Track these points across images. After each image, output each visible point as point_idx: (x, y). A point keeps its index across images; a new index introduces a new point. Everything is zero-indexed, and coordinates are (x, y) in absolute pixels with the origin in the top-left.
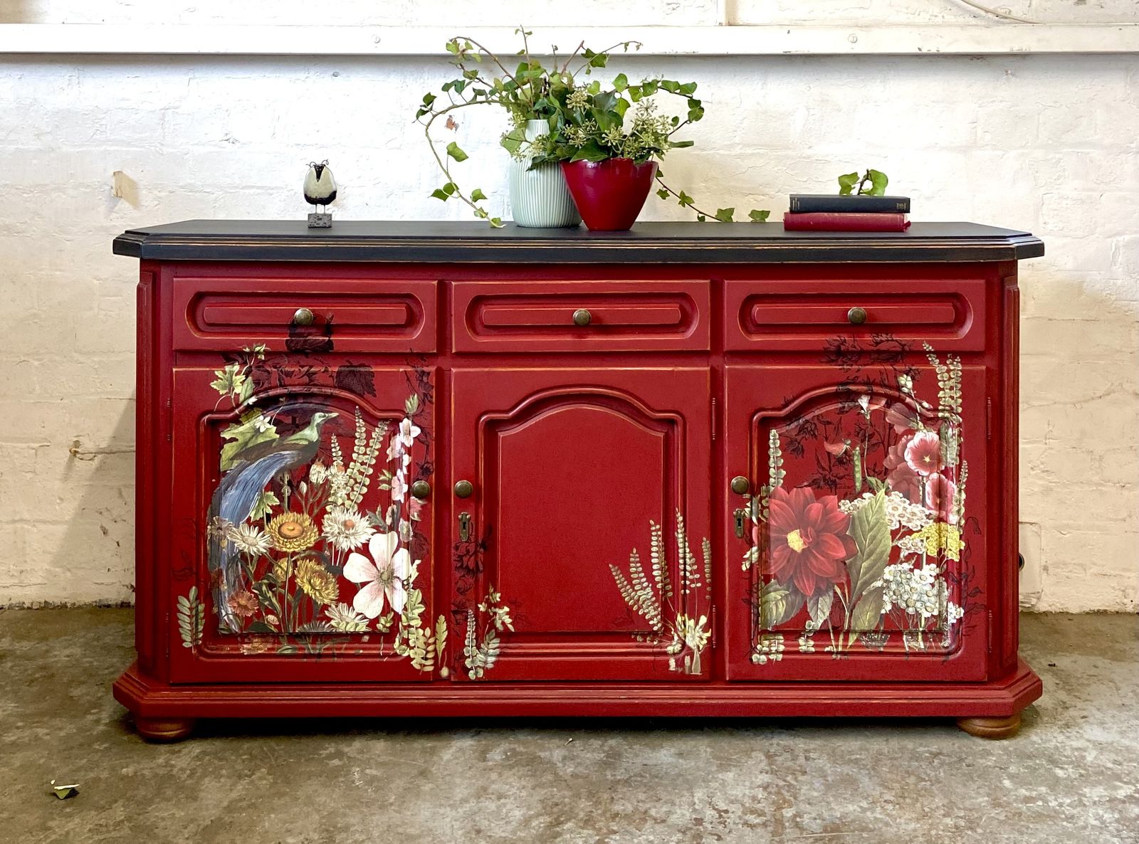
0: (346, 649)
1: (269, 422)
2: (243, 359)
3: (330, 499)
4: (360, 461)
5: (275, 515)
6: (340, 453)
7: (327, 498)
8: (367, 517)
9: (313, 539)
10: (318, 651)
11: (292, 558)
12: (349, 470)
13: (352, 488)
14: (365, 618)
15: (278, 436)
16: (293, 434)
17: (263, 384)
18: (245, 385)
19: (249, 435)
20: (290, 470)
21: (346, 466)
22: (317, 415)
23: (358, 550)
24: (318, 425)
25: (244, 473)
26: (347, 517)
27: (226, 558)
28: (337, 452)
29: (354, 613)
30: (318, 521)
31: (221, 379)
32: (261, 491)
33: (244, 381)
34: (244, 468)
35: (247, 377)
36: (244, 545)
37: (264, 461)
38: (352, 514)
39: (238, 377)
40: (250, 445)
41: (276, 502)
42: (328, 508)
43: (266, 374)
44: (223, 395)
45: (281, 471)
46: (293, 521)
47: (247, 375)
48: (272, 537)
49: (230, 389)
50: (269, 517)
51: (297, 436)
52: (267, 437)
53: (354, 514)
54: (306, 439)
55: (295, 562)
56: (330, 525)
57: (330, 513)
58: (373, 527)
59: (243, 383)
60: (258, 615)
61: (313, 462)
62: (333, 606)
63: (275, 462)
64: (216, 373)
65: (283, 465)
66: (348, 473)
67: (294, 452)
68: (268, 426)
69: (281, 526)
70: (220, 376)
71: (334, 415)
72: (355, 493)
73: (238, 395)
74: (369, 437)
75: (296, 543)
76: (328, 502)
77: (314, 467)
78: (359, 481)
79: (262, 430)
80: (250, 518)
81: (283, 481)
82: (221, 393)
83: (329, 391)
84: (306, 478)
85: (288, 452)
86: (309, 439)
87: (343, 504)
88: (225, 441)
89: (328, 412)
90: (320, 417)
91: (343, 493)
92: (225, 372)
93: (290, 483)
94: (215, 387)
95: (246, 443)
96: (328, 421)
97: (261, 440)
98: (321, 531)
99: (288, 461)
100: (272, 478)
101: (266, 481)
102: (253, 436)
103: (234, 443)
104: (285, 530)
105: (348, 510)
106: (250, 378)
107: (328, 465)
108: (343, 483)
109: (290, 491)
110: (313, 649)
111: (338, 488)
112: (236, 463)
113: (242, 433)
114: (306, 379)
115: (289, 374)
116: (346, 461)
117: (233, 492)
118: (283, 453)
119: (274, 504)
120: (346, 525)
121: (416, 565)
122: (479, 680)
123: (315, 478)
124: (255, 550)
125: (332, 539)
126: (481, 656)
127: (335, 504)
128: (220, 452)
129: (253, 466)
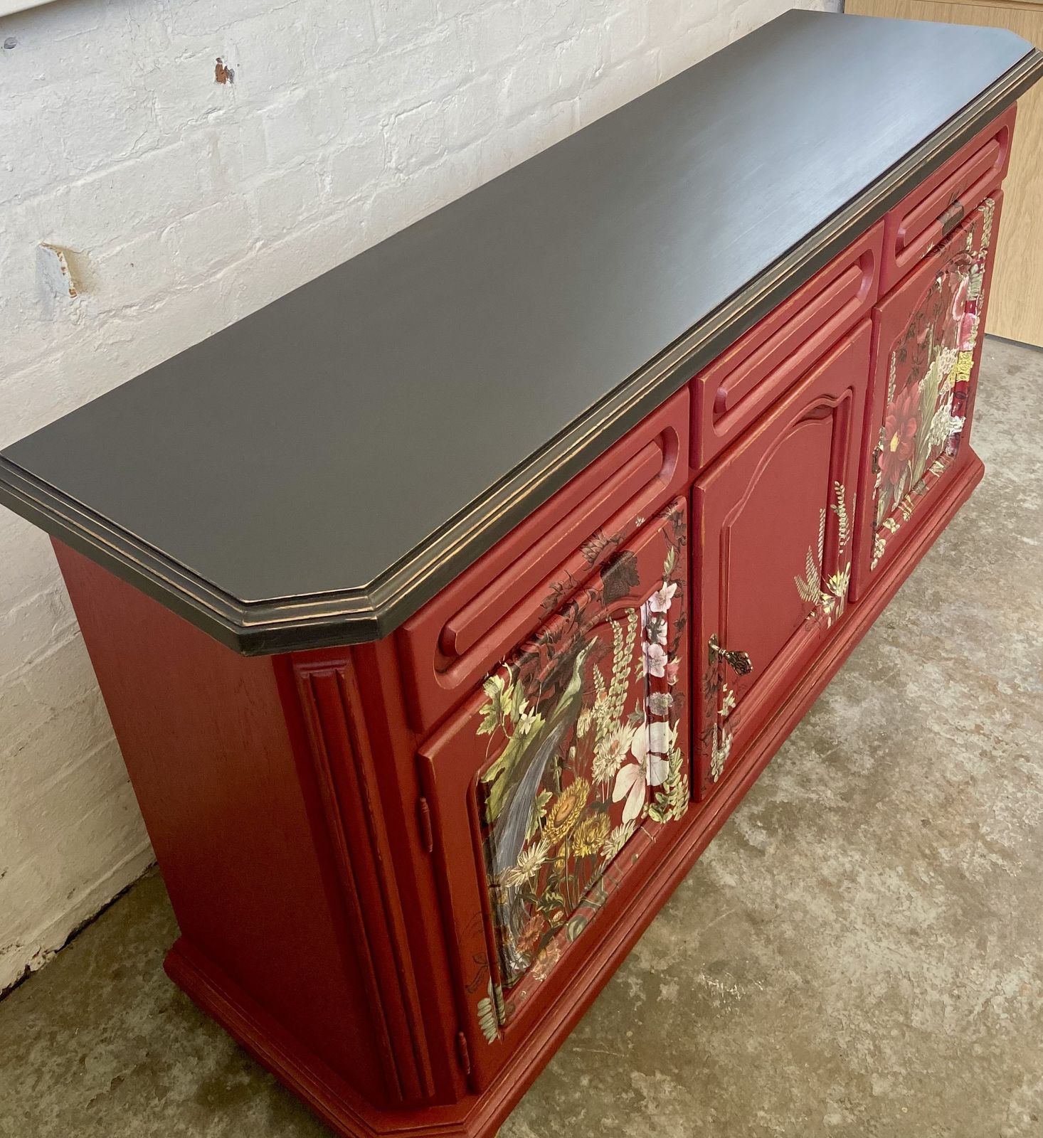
0: (622, 867)
1: (534, 714)
3: (596, 739)
4: (619, 669)
5: (550, 812)
6: (602, 679)
7: (594, 740)
8: (628, 723)
9: (585, 798)
10: (603, 898)
11: (568, 837)
12: (611, 690)
13: (614, 706)
14: (632, 820)
15: (544, 721)
16: (557, 703)
17: (533, 674)
18: (515, 695)
19: (515, 751)
20: (558, 747)
21: (608, 687)
22: (578, 657)
23: (623, 764)
24: (580, 668)
25: (515, 799)
26: (612, 741)
27: (508, 910)
28: (599, 681)
29: (624, 826)
30: (588, 774)
31: (488, 714)
32: (534, 801)
33: (513, 691)
34: (514, 794)
35: (515, 685)
36: (524, 875)
37: (534, 762)
38: (615, 733)
39: (506, 693)
40: (518, 759)
41: (550, 794)
42: (595, 751)
43: (535, 659)
44: (492, 733)
45: (551, 756)
46: (567, 798)
47: (515, 681)
48: (549, 837)
49: (499, 718)
50: (544, 820)
51: (562, 701)
52: (533, 734)
53: (618, 730)
54: (570, 698)
55: (572, 839)
56: (598, 766)
57: (598, 753)
58: (633, 728)
59: (511, 696)
60: (547, 924)
61: (578, 716)
62: (607, 841)
63: (544, 753)
64: (481, 712)
65: (552, 749)
66: (610, 694)
67: (560, 723)
68: (534, 719)
69: (556, 816)
70: (485, 713)
71: (593, 642)
72: (618, 708)
73: (508, 717)
74: (625, 633)
75: (572, 818)
76: (595, 743)
77: (580, 719)
78: (619, 692)
79: (527, 732)
80: (526, 841)
81: (553, 767)
82: (490, 732)
84: (574, 740)
85: (555, 729)
86: (573, 693)
87: (608, 731)
88: (491, 784)
89: (587, 644)
90: (581, 657)
91: (607, 720)
92: (488, 701)
93: (560, 762)
94: (482, 732)
95: (513, 764)
96: (589, 654)
97: (527, 744)
98: (591, 779)
99: (556, 739)
100: (543, 774)
101: (538, 784)
102: (519, 747)
103: (502, 776)
104: (561, 816)
105: (612, 733)
106: (519, 682)
107: (591, 706)
108: (606, 709)
109: (560, 770)
110: (597, 901)
111: (603, 718)
112: (505, 797)
113: (508, 756)
114: (575, 626)
115: (558, 638)
116: (608, 683)
117: (506, 833)
118: (550, 735)
119: (548, 801)
120: (612, 751)
121: (675, 728)
122: (720, 778)
123: (582, 730)
124: (535, 869)
125: (601, 778)
126: (722, 754)
127: (602, 738)
128: (486, 802)
129: (523, 782)
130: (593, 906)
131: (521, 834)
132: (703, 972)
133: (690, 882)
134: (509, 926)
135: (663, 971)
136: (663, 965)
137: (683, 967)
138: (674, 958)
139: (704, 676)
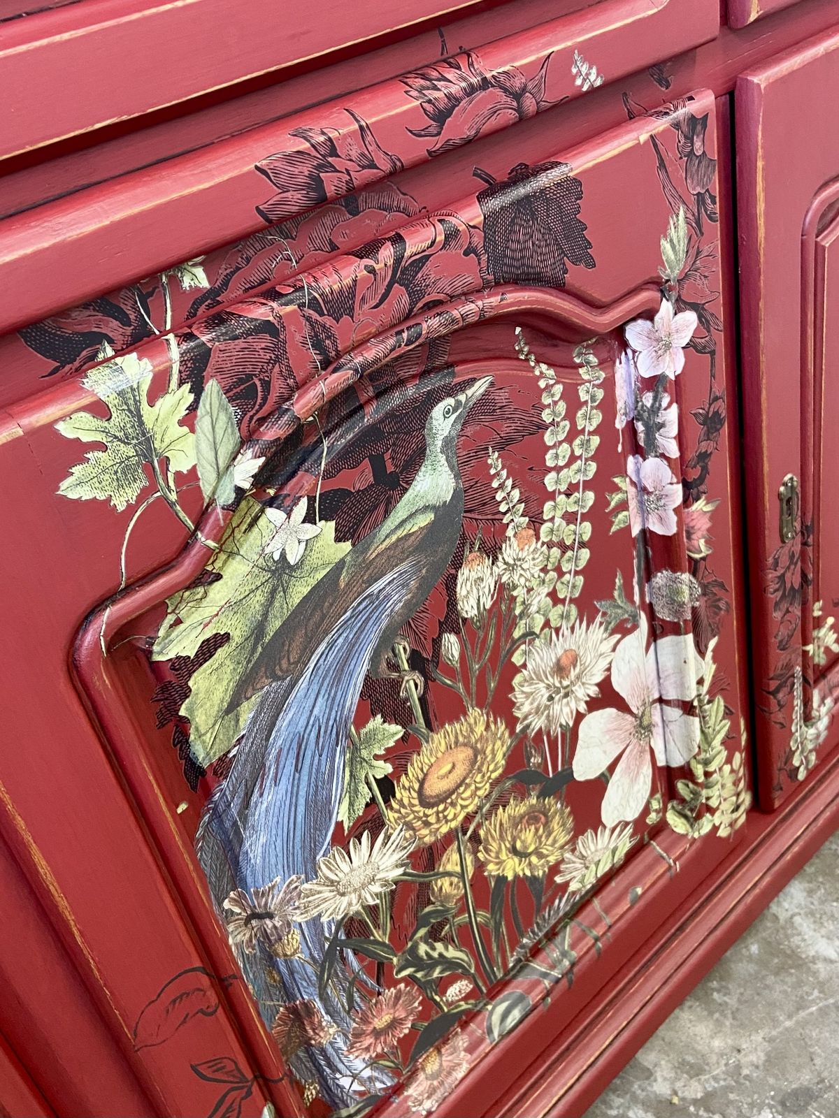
0: (607, 910)
1: (309, 519)
2: (125, 321)
3: (517, 634)
4: (563, 487)
5: (401, 769)
6: (516, 494)
7: (510, 634)
8: (599, 619)
9: (499, 756)
10: (566, 963)
11: (465, 833)
12: (544, 528)
13: (558, 570)
14: (627, 824)
15: (347, 546)
16: (387, 513)
17: (267, 385)
18: (203, 423)
19: (259, 598)
20: (406, 624)
21: (536, 521)
22: (438, 411)
23: (593, 705)
24: (447, 442)
25: (283, 722)
26: (560, 648)
27: (310, 969)
28: (508, 495)
29: (608, 832)
30: (502, 707)
31: (101, 447)
32: (349, 736)
33: (193, 408)
34: (277, 707)
35: (197, 390)
36: (345, 900)
37: (331, 646)
38: (567, 633)
39: (165, 403)
40: (274, 625)
41: (396, 731)
42: (517, 659)
43: (265, 341)
44: (131, 509)
45: (386, 641)
46: (449, 747)
47: (195, 377)
48: (409, 826)
49: (149, 470)
50: (387, 786)
51: (401, 511)
52: (316, 569)
53: (573, 629)
55: (475, 839)
56: (528, 695)
57: (524, 666)
58: (613, 632)
59: (189, 420)
60: (428, 1003)
61: (457, 564)
62: (568, 855)
63: (361, 629)
64: (67, 430)
65: (384, 623)
66: (544, 538)
67: (403, 566)
68: (310, 530)
69: (422, 783)
70: (86, 438)
71: (479, 388)
72: (567, 577)
73: (189, 479)
74: (574, 404)
75: (468, 793)
76: (514, 642)
77: (464, 574)
78: (568, 543)
79: (292, 559)
80: (340, 825)
81: (395, 667)
82: (120, 504)
83: (471, 309)
84: (452, 620)
85: (388, 578)
86: (433, 501)
87: (547, 624)
88: (186, 666)
90: (447, 414)
91: (540, 598)
92: (99, 409)
93: (417, 662)
94: (85, 493)
95: (259, 630)
96: (471, 415)
97: (300, 590)
98: (511, 722)
99: (397, 602)
100: (367, 678)
101: (352, 698)
102: (273, 592)
103: (221, 653)
104: (435, 786)
105: (557, 630)
106: (212, 387)
107: (492, 551)
108: (536, 571)
109: (420, 680)
110: (553, 967)
111: (530, 590)
112: (247, 712)
113: (234, 606)
114: (400, 299)
115: (342, 304)
116: (534, 509)
117: (268, 798)
118: (375, 588)
119: (391, 744)
120: (560, 669)
121: (709, 654)
122: (811, 774)
123: (473, 602)
124: (376, 888)
125: (538, 723)
126: (812, 732)
127: (530, 635)
128: (182, 712)
129: (303, 683)
130: (545, 975)
131: (320, 808)
132: (771, 1107)
133: (754, 948)
134: (318, 1004)
135: (695, 1102)
136: (695, 1090)
137: (732, 1096)
138: (715, 1079)
139: (770, 560)
